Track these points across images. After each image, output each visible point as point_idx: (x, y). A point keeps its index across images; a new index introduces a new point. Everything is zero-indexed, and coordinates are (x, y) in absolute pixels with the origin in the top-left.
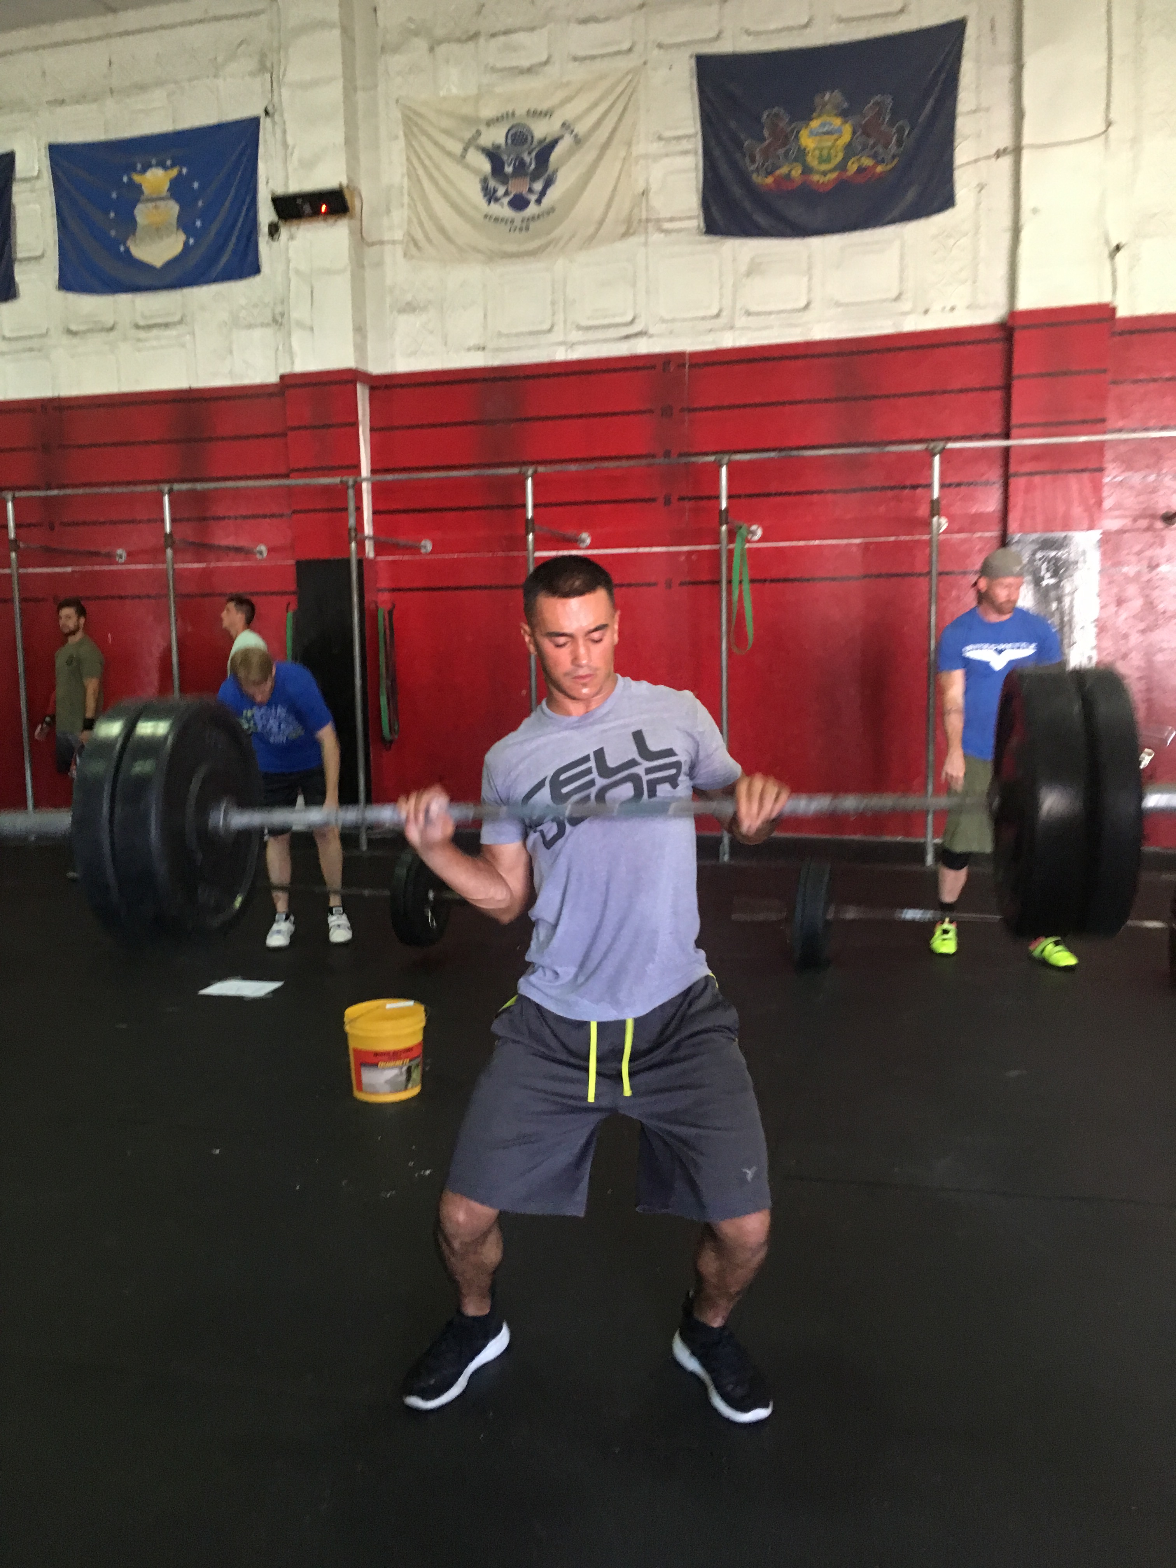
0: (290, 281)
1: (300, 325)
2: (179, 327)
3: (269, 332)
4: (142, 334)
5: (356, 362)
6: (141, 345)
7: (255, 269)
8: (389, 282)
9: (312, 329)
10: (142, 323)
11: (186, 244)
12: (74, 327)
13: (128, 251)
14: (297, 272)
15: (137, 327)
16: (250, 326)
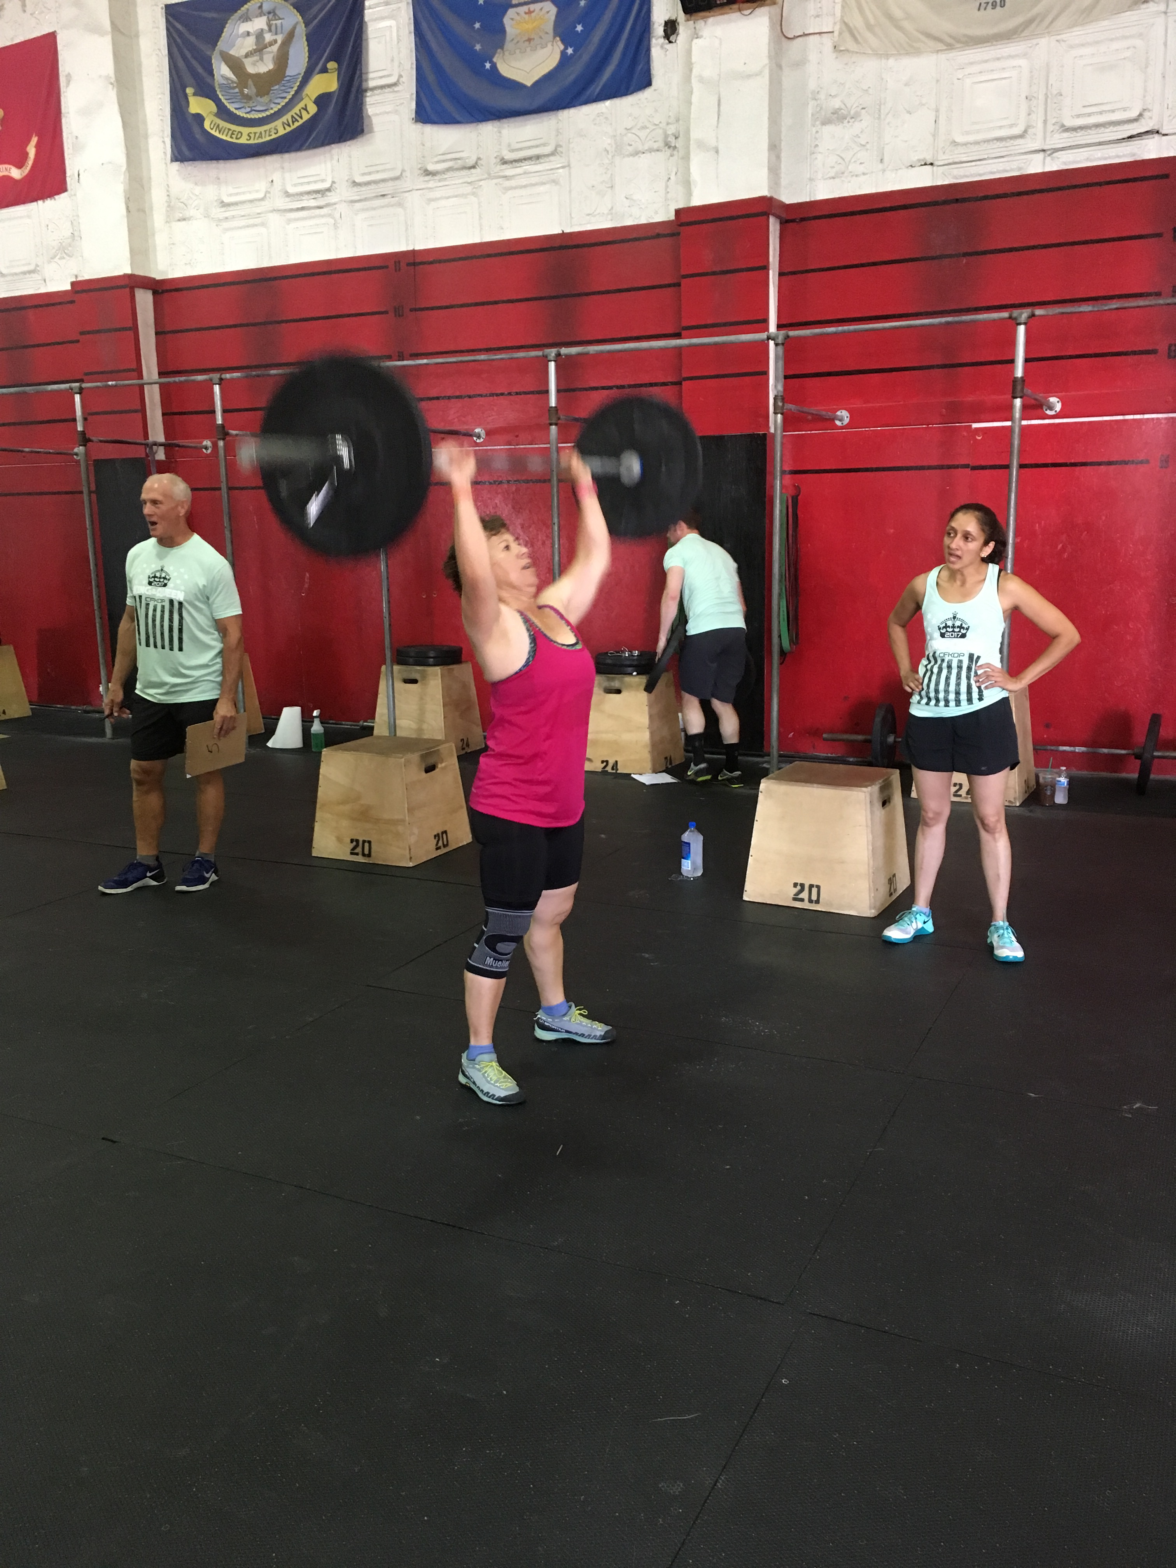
0: (691, 93)
1: (702, 145)
2: (552, 158)
3: (662, 156)
4: (509, 171)
5: (769, 191)
6: (508, 184)
7: (646, 82)
8: (812, 85)
9: (717, 152)
10: (509, 156)
11: (563, 53)
12: (431, 167)
13: (494, 66)
14: (701, 80)
15: (504, 162)
16: (636, 153)
